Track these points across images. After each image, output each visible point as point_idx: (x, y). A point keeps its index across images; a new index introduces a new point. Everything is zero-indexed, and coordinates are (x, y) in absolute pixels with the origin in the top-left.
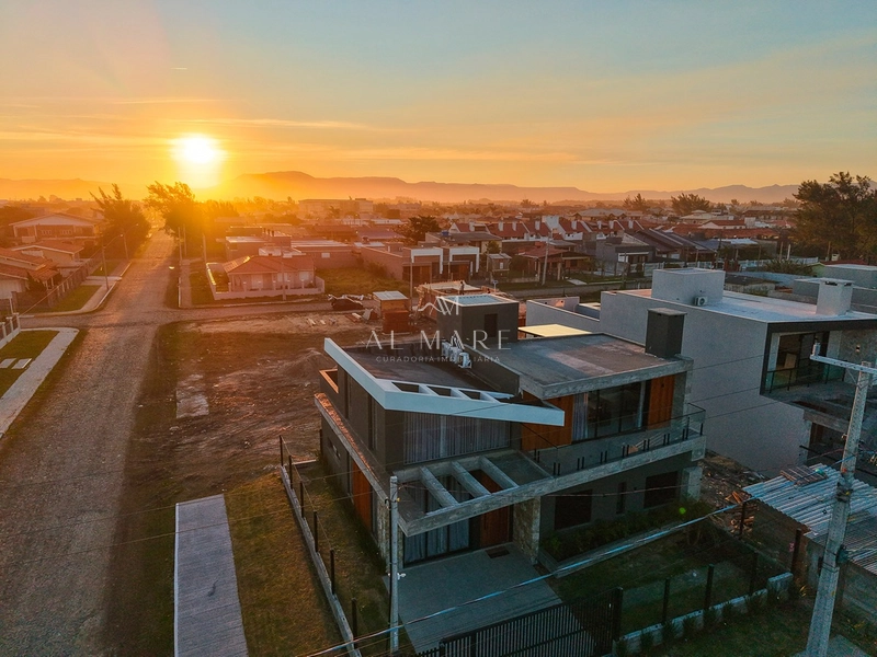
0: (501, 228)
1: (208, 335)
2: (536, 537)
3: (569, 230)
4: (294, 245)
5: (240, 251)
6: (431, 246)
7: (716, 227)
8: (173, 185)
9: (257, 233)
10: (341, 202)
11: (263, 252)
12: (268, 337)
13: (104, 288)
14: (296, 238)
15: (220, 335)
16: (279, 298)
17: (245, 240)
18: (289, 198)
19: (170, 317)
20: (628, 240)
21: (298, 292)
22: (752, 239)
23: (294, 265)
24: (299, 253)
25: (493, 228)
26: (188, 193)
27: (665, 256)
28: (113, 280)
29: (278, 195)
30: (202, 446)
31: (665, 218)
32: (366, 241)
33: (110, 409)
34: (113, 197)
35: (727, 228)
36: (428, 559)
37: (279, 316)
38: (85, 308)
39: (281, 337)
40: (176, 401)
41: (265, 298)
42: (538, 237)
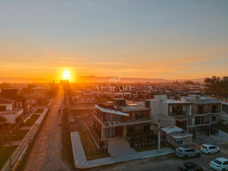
0: (138, 89)
1: (73, 110)
2: (125, 134)
3: (154, 89)
4: (91, 92)
5: (79, 94)
6: (120, 92)
7: (193, 88)
8: (65, 80)
9: (83, 90)
10: (102, 83)
11: (84, 94)
12: (85, 110)
13: (51, 101)
14: (92, 91)
15: (76, 110)
16: (87, 103)
17: (80, 91)
18: (90, 82)
19: (65, 107)
20: (167, 91)
21: (91, 102)
22: (199, 91)
23: (91, 97)
24: (92, 94)
25: (136, 89)
26: (68, 82)
27: (176, 95)
28: (53, 100)
29: (88, 81)
30: (74, 126)
31: (182, 86)
32: (107, 92)
33: (57, 121)
34: (53, 82)
35: (196, 89)
36: (109, 137)
37: (87, 106)
38: (48, 105)
39: (87, 110)
40: (68, 120)
41: (84, 103)
42: (147, 91)
